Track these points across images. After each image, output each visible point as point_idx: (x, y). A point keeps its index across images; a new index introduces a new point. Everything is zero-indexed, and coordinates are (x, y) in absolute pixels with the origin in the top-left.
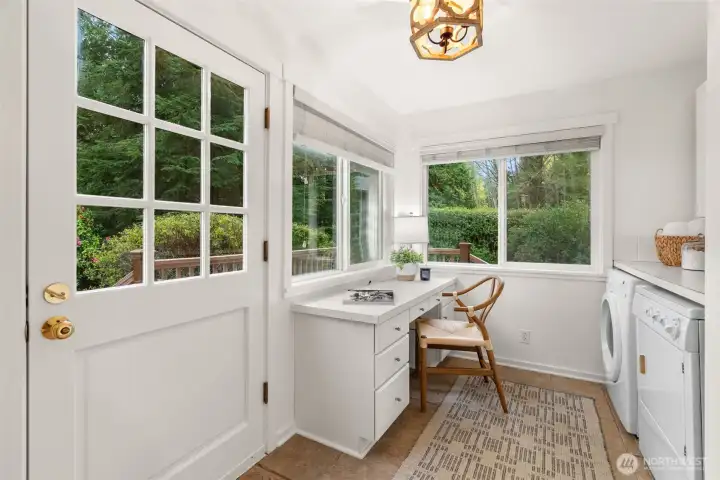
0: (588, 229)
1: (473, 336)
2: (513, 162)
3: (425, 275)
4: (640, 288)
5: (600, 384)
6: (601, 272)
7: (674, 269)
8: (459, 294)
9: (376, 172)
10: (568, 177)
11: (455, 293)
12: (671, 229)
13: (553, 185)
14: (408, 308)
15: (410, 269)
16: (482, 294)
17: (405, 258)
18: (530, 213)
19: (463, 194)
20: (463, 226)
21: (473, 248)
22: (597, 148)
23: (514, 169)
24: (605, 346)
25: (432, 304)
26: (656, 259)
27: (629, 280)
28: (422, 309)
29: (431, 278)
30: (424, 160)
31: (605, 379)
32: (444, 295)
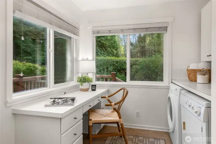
0: (162, 66)
1: (114, 117)
2: (134, 39)
3: (94, 88)
4: (183, 92)
5: (167, 132)
6: (167, 85)
7: (193, 83)
8: (109, 97)
9: (70, 38)
10: (154, 46)
11: (107, 96)
12: (193, 66)
13: (149, 49)
14: (82, 106)
15: (86, 85)
16: (119, 97)
17: (84, 80)
18: (141, 60)
19: (115, 52)
20: (114, 65)
21: (118, 74)
22: (165, 32)
23: (135, 42)
24: (169, 117)
25: (96, 102)
26: (187, 79)
27: (179, 88)
28: (90, 106)
29: (97, 89)
30: (94, 33)
31: (169, 130)
32: (102, 97)
